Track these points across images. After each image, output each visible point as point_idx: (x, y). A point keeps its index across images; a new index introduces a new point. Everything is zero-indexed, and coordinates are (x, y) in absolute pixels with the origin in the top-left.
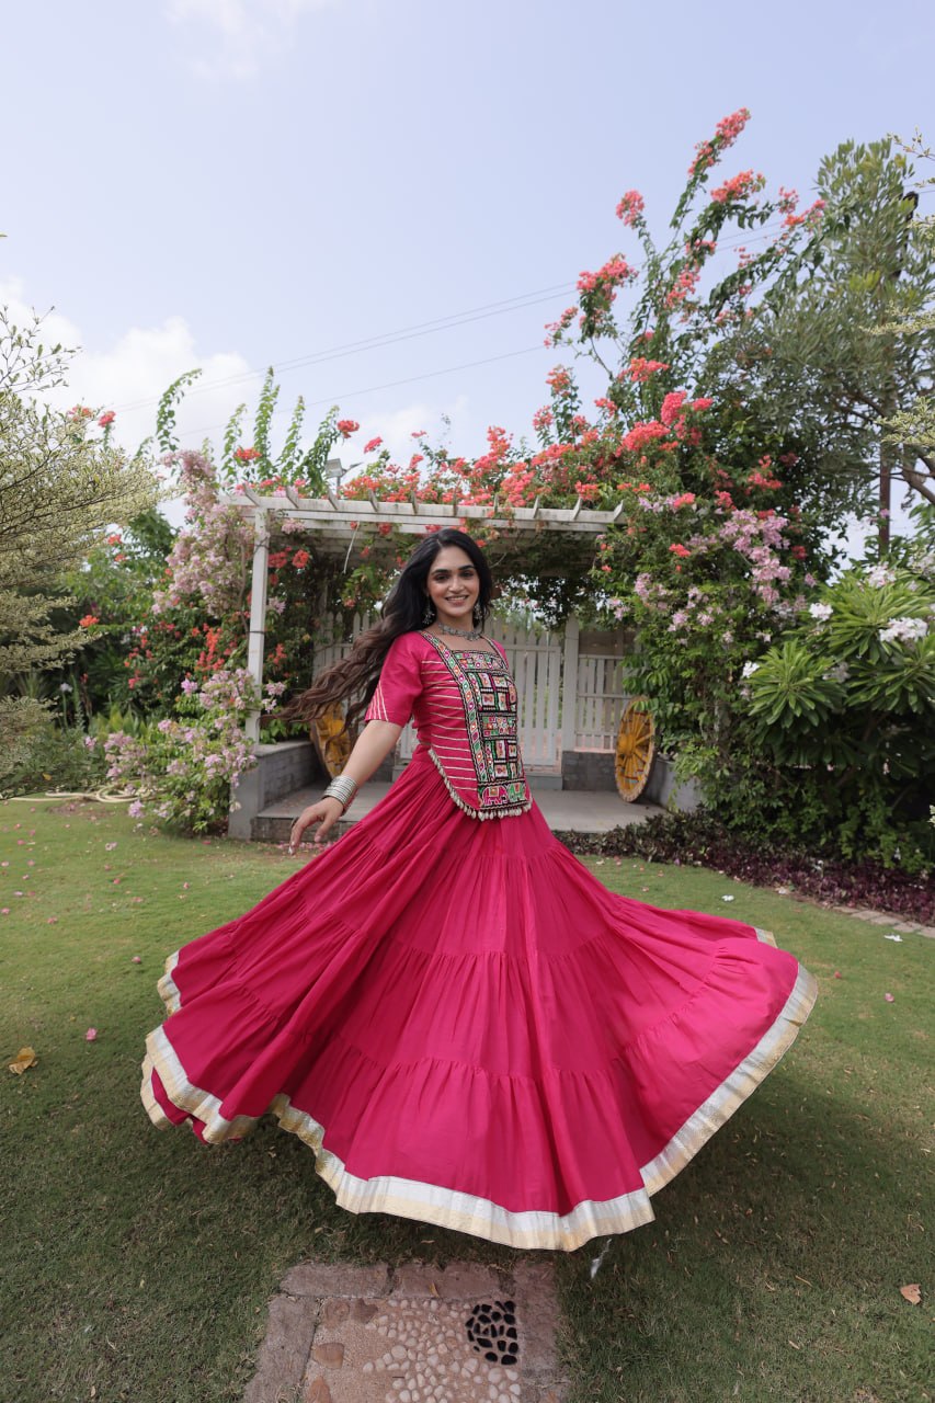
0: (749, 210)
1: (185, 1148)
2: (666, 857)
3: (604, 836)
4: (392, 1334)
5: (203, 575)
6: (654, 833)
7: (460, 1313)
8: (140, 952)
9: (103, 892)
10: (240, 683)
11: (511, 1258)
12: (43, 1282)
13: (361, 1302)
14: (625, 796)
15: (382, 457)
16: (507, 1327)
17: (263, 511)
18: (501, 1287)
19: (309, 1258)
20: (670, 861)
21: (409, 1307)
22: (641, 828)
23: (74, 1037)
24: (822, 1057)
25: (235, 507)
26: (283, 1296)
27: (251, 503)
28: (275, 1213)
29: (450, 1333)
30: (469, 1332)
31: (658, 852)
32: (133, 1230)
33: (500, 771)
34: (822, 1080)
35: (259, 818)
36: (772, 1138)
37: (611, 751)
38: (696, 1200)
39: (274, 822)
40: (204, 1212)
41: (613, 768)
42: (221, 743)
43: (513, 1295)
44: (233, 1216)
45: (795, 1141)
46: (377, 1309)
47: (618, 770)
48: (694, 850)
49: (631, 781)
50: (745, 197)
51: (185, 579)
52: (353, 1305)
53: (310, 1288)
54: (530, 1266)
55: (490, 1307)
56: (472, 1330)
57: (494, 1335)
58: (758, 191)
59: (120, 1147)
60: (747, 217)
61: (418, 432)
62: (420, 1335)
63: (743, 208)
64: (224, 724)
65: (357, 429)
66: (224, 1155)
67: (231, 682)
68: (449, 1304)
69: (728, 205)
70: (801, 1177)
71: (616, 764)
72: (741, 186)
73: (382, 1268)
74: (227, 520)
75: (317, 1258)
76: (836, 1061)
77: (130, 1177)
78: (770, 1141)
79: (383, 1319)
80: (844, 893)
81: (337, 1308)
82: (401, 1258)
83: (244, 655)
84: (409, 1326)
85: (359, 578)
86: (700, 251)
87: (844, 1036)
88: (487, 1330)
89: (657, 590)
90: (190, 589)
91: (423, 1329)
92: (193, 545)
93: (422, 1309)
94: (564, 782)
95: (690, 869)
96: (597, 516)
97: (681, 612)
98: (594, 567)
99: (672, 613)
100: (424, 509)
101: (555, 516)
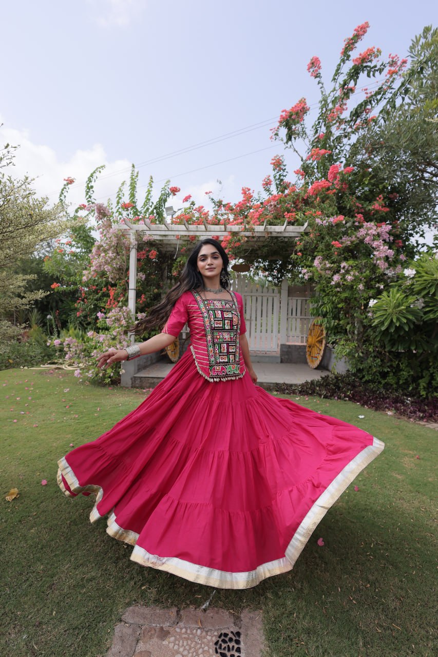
0: (372, 68)
1: (83, 542)
2: (331, 396)
3: (300, 385)
4: (176, 647)
5: (107, 263)
6: (325, 384)
7: (212, 637)
8: (74, 441)
9: (61, 412)
10: (125, 314)
11: (240, 607)
12: (7, 610)
13: (162, 628)
14: (311, 366)
15: (191, 204)
16: (236, 646)
17: (134, 231)
18: (234, 623)
19: (137, 603)
20: (333, 398)
21: (186, 632)
22: (318, 381)
23: (38, 483)
24: (409, 501)
25: (121, 230)
26: (123, 623)
27: (128, 228)
28: (124, 578)
29: (206, 648)
30: (216, 648)
31: (327, 393)
32: (53, 584)
33: (222, 358)
34: (408, 514)
35: (135, 377)
36: (381, 545)
37: (305, 344)
38: (340, 578)
39: (142, 379)
40: (88, 576)
41: (305, 352)
42: (117, 342)
43: (240, 628)
44: (103, 578)
45: (394, 547)
46: (169, 633)
47: (308, 353)
48: (345, 393)
49: (314, 359)
50: (371, 61)
51: (98, 265)
52: (157, 630)
53: (137, 619)
54: (250, 612)
55: (228, 635)
56: (217, 647)
57: (229, 650)
58: (377, 57)
59: (52, 540)
60: (372, 71)
61: (208, 192)
62: (190, 649)
63: (369, 67)
64: (117, 333)
65: (179, 191)
66: (102, 545)
67: (120, 313)
68: (207, 632)
69: (362, 66)
70: (396, 567)
71: (307, 350)
72: (369, 55)
73: (174, 610)
74: (116, 236)
75: (142, 603)
76: (416, 503)
77: (55, 556)
78: (380, 547)
79: (172, 639)
80: (421, 415)
81: (149, 632)
82: (184, 605)
83: (127, 300)
84: (185, 644)
85: (180, 261)
86: (347, 92)
87: (421, 490)
88: (225, 647)
89: (325, 264)
90: (100, 269)
91: (192, 646)
92: (101, 248)
93: (192, 634)
94: (281, 359)
95: (342, 402)
96: (295, 229)
97: (337, 274)
98: (294, 254)
99: (333, 275)
100: (210, 228)
101: (275, 229)
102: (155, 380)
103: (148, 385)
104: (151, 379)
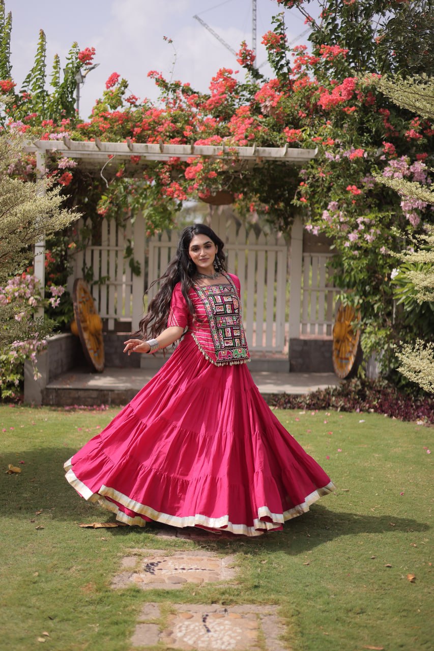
2: (351, 408)
14: (340, 374)
15: (121, 86)
17: (43, 152)
20: (354, 410)
31: (346, 405)
33: (227, 343)
35: (47, 389)
37: (331, 338)
39: (59, 391)
41: (331, 352)
47: (335, 353)
48: (369, 402)
49: (344, 361)
71: (334, 347)
83: (31, 265)
89: (338, 216)
94: (291, 365)
96: (301, 153)
97: (356, 231)
98: (296, 197)
99: (349, 232)
100: (168, 148)
101: (270, 153)
102: (81, 393)
103: (69, 401)
104: (74, 392)
